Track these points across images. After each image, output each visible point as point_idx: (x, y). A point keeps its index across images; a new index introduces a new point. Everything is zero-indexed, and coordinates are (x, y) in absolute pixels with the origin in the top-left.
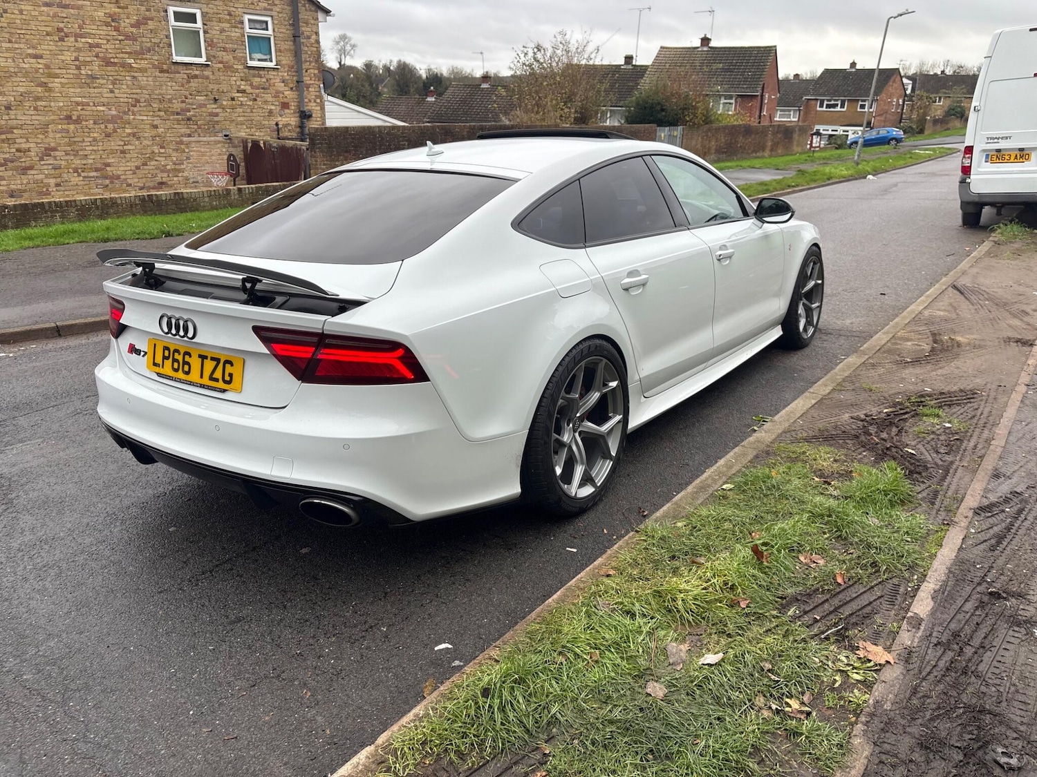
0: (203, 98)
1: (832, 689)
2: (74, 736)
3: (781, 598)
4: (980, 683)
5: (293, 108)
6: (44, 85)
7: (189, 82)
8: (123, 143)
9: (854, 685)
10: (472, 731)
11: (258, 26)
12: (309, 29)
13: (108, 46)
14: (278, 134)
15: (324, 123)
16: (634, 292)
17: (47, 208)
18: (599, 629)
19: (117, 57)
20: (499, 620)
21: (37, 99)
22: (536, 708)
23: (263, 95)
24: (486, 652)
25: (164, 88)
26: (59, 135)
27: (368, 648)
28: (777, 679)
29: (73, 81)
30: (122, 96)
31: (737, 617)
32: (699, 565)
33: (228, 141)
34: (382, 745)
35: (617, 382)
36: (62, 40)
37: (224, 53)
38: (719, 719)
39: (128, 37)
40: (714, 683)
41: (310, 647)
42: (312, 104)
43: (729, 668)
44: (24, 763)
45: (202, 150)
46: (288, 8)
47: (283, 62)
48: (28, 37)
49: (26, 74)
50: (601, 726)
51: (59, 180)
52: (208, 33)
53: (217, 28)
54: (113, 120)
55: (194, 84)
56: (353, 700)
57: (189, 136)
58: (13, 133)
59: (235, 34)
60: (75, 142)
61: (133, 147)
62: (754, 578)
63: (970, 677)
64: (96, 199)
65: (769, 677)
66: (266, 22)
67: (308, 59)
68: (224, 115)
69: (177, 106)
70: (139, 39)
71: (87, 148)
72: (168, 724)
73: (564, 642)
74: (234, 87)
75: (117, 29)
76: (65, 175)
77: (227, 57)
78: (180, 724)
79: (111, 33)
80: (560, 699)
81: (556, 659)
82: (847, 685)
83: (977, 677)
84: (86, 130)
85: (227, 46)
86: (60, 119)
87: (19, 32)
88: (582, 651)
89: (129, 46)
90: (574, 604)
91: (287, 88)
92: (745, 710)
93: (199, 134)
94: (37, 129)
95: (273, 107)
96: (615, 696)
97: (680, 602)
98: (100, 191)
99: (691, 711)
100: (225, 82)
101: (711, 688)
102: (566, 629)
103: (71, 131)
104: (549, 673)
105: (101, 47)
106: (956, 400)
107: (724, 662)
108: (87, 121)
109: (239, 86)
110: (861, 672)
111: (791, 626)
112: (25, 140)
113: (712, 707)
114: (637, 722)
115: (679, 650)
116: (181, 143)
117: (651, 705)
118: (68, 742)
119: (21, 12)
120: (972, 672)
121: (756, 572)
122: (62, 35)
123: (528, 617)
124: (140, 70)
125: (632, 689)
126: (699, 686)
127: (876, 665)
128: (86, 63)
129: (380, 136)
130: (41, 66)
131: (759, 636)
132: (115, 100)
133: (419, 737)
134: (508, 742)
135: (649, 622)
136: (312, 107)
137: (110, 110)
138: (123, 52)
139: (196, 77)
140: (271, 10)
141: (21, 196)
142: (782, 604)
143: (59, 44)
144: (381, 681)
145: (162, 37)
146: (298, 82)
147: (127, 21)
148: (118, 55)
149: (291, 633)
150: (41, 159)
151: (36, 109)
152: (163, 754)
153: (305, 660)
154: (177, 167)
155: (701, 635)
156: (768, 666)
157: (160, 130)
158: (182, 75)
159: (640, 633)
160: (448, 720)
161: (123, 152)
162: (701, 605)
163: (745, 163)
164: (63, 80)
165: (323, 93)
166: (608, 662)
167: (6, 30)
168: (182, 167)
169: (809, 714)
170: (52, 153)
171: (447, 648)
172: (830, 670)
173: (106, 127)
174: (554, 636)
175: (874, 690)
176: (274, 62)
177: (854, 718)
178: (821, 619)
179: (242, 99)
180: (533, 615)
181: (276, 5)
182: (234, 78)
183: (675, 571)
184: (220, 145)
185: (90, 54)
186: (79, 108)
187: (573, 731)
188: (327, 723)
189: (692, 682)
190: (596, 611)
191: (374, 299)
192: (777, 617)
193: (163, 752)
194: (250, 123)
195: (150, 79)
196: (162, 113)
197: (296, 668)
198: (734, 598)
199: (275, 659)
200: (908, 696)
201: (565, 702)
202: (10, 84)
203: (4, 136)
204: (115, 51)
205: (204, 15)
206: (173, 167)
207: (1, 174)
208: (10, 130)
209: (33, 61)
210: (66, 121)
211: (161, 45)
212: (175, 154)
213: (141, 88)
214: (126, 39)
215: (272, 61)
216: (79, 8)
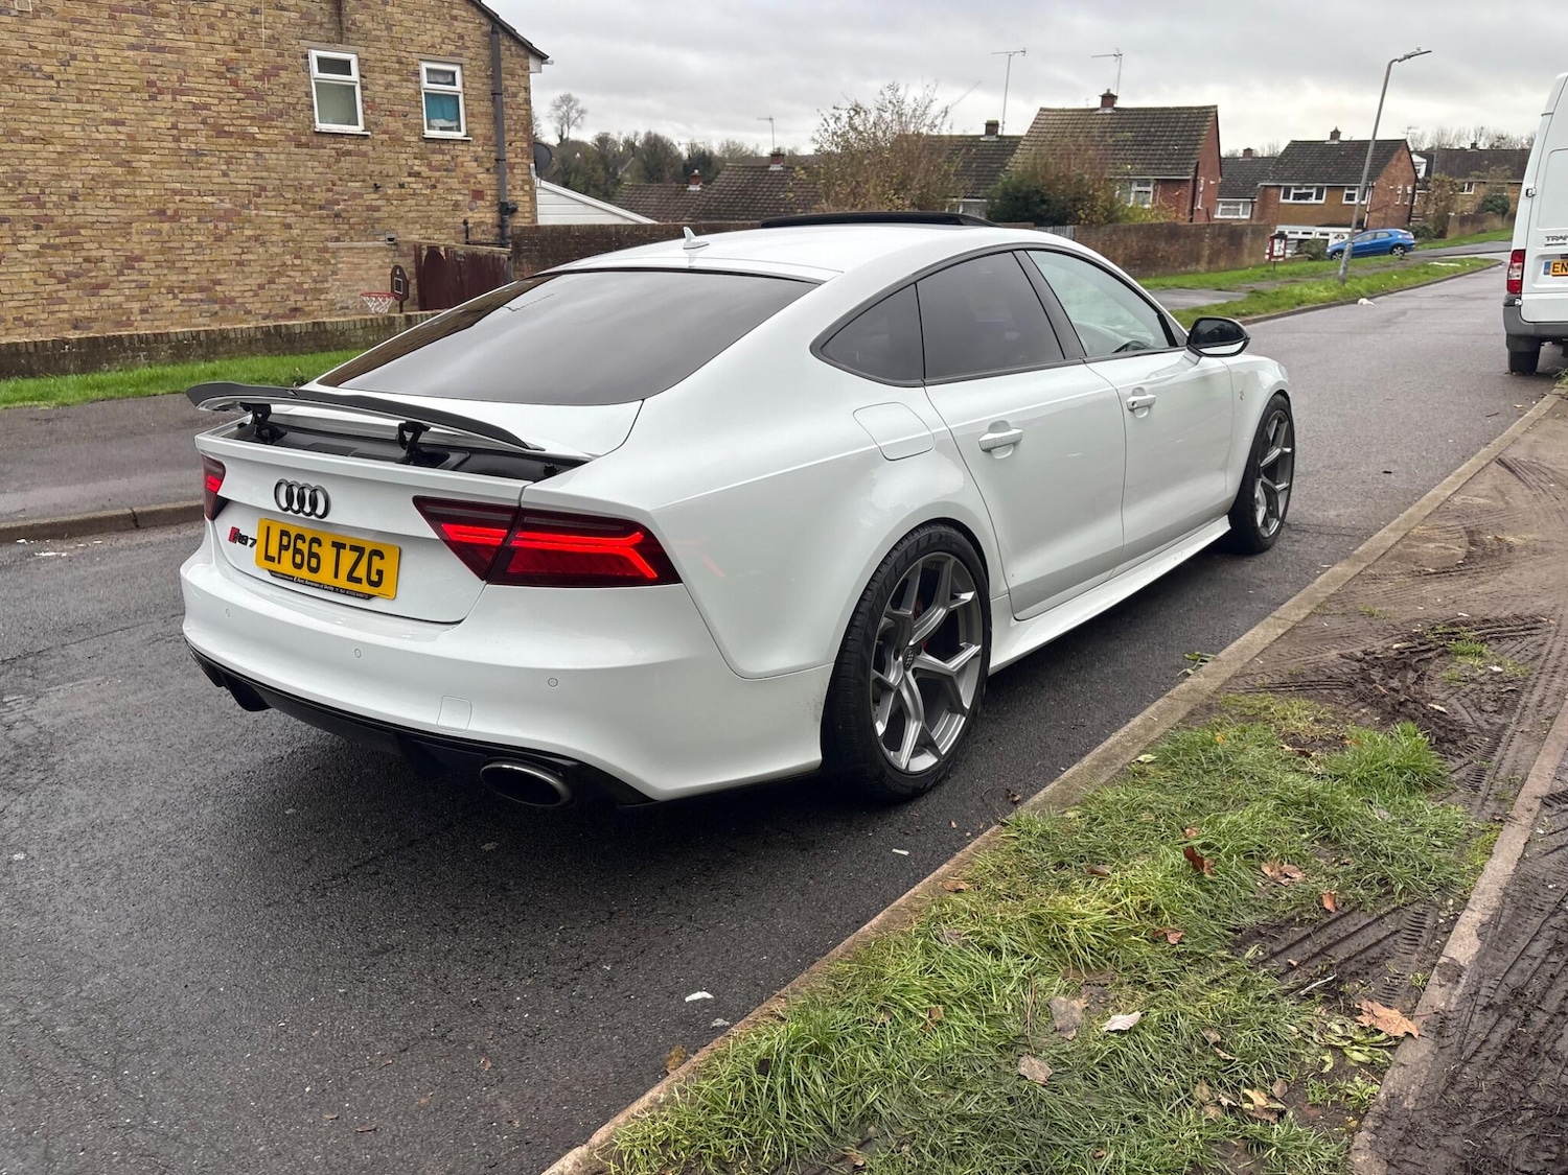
0: (358, 184)
1: (1320, 1076)
2: (128, 1121)
3: (1234, 930)
4: (1559, 1070)
5: (489, 198)
6: (125, 164)
7: (339, 161)
8: (240, 251)
9: (1354, 1070)
10: (741, 1127)
11: (440, 79)
12: (514, 83)
13: (221, 108)
14: (467, 237)
15: (535, 220)
16: (1000, 455)
17: (127, 345)
18: (943, 973)
19: (233, 125)
20: (786, 957)
21: (116, 184)
22: (843, 1094)
23: (446, 180)
24: (764, 1006)
25: (302, 169)
26: (147, 238)
27: (582, 996)
28: (1229, 1057)
29: (169, 159)
30: (240, 181)
31: (1164, 958)
32: (1102, 877)
33: (394, 248)
34: (599, 1146)
35: (972, 593)
36: (153, 98)
37: (390, 119)
38: (1136, 1118)
39: (249, 95)
40: (1128, 1061)
41: (493, 993)
42: (517, 193)
43: (1151, 1038)
44: (50, 1160)
45: (356, 261)
46: (487, 52)
47: (476, 131)
48: (105, 94)
49: (100, 148)
50: (946, 1125)
51: (145, 304)
52: (367, 89)
53: (381, 82)
54: (226, 216)
55: (346, 163)
56: (556, 1077)
57: (337, 240)
58: (79, 234)
59: (407, 90)
60: (169, 248)
61: (256, 257)
62: (1189, 898)
63: (1544, 1059)
64: (199, 331)
65: (1216, 1054)
66: (453, 74)
67: (513, 127)
68: (388, 209)
69: (320, 196)
70: (267, 98)
71: (188, 258)
72: (271, 1106)
73: (888, 992)
74: (404, 168)
75: (234, 83)
76: (155, 297)
77: (395, 125)
78: (290, 1107)
79: (224, 89)
80: (881, 1080)
81: (875, 1018)
82: (1344, 1069)
83: (1554, 1060)
84: (187, 231)
85: (395, 108)
86: (149, 215)
87: (92, 87)
88: (916, 1006)
89: (251, 107)
90: (903, 933)
91: (481, 170)
92: (1178, 1106)
93: (351, 238)
94: (116, 229)
95: (460, 198)
96: (968, 1077)
97: (1072, 934)
98: (206, 321)
99: (1091, 1104)
100: (391, 161)
101: (1122, 1068)
102: (890, 972)
103: (164, 232)
104: (864, 1039)
105: (210, 110)
106: (1509, 631)
107: (1143, 1028)
108: (188, 217)
109: (411, 167)
110: (1366, 1049)
111: (1251, 975)
112: (96, 245)
113: (1124, 1099)
114: (1004, 1119)
115: (1070, 1008)
116: (325, 250)
117: (1027, 1093)
118: (118, 1130)
119: (96, 58)
120: (1546, 1053)
121: (1192, 889)
122: (154, 91)
123: (832, 953)
124: (267, 143)
125: (995, 1067)
126: (1104, 1065)
127: (1390, 1039)
128: (188, 133)
130: (122, 137)
131: (1199, 990)
132: (229, 187)
133: (658, 1134)
134: (798, 1145)
135: (1022, 964)
136: (518, 196)
137: (222, 201)
138: (242, 117)
139: (348, 153)
140: (461, 55)
141: (91, 328)
142: (1235, 941)
143: (150, 104)
144: (601, 1048)
145: (300, 94)
146: (497, 160)
147: (249, 71)
148: (235, 122)
149: (464, 971)
150: (120, 273)
151: (113, 199)
152: (263, 1152)
153: (484, 1013)
154: (318, 286)
155: (1106, 985)
156: (1214, 1037)
157: (295, 232)
158: (327, 153)
159: (1009, 979)
160: (704, 1108)
161: (240, 263)
162: (1106, 938)
163: (1169, 281)
164: (154, 157)
165: (534, 175)
166: (958, 1023)
167: (74, 85)
168: (326, 285)
169: (1281, 1114)
170: (136, 264)
171: (705, 999)
172: (1315, 1045)
173: (216, 227)
174: (872, 983)
175: (1387, 1077)
176: (463, 132)
177: (1356, 1122)
178: (1299, 965)
179: (415, 186)
180: (840, 949)
181: (468, 48)
182: (405, 156)
183: (1064, 886)
184: (381, 253)
185: (194, 119)
186: (177, 198)
187: (901, 1131)
188: (515, 1111)
189: (1092, 1058)
190: (939, 944)
191: (598, 457)
192: (1228, 960)
193: (261, 1149)
194: (426, 221)
195: (282, 157)
196: (298, 207)
197: (471, 1024)
198: (1158, 928)
199: (438, 1010)
200: (1441, 1087)
201: (888, 1085)
202: (77, 163)
203: (66, 240)
204: (231, 115)
205: (361, 62)
206: (312, 286)
207: (60, 294)
208: (76, 230)
209: (112, 129)
210: (158, 218)
211: (299, 107)
212: (315, 267)
213: (268, 169)
214: (247, 98)
215: (460, 130)
216: (180, 51)
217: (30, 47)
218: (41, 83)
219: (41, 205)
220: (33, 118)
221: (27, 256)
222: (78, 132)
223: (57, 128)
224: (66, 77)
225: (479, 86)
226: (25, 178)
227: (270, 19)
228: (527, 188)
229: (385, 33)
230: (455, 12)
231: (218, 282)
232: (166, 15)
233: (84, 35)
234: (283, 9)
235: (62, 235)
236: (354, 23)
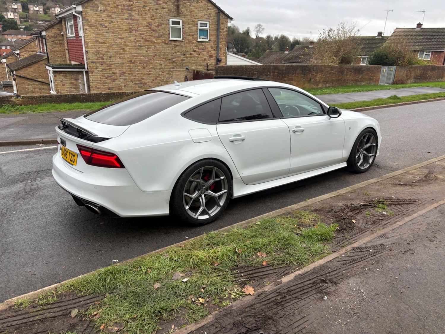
0: (179, 54)
1: (221, 299)
3: (236, 266)
5: (214, 57)
6: (123, 49)
7: (175, 48)
8: (149, 71)
9: (229, 299)
11: (203, 25)
12: (224, 26)
13: (147, 35)
14: (207, 68)
15: (226, 64)
18: (157, 263)
21: (121, 54)
23: (203, 52)
25: (166, 50)
26: (127, 68)
27: (93, 257)
28: (203, 291)
29: (133, 47)
30: (150, 53)
31: (210, 268)
33: (188, 70)
34: (62, 284)
35: (225, 177)
36: (131, 32)
37: (189, 36)
38: (169, 299)
42: (222, 56)
43: (189, 284)
45: (177, 74)
46: (216, 18)
47: (212, 39)
48: (119, 31)
49: (117, 45)
50: (129, 292)
51: (125, 84)
52: (184, 29)
54: (146, 62)
55: (177, 48)
57: (173, 68)
58: (111, 66)
59: (194, 29)
60: (132, 70)
61: (152, 72)
62: (229, 256)
66: (207, 24)
67: (222, 38)
68: (187, 60)
69: (170, 57)
70: (158, 32)
71: (136, 73)
74: (192, 49)
75: (150, 28)
76: (128, 82)
77: (190, 38)
79: (148, 30)
80: (123, 281)
81: (133, 269)
82: (227, 299)
84: (137, 66)
85: (191, 33)
86: (128, 62)
87: (116, 29)
88: (144, 268)
89: (154, 34)
91: (212, 50)
92: (182, 298)
93: (177, 68)
94: (120, 65)
95: (206, 57)
96: (142, 284)
97: (192, 259)
98: (140, 88)
99: (162, 294)
100: (188, 47)
101: (176, 289)
102: (145, 261)
103: (131, 66)
105: (144, 35)
106: (403, 203)
108: (137, 62)
109: (194, 49)
110: (237, 295)
114: (141, 294)
116: (170, 71)
117: (150, 289)
119: (117, 22)
121: (231, 254)
124: (158, 43)
125: (150, 284)
127: (245, 294)
128: (138, 41)
129: (246, 70)
130: (122, 42)
131: (213, 277)
132: (147, 55)
135: (177, 264)
136: (222, 57)
137: (145, 58)
138: (152, 37)
139: (178, 46)
140: (209, 19)
141: (112, 90)
143: (130, 34)
145: (167, 30)
146: (217, 47)
147: (154, 25)
148: (150, 38)
149: (75, 248)
150: (120, 76)
151: (120, 58)
153: (72, 257)
154: (167, 80)
155: (193, 272)
156: (205, 286)
157: (163, 66)
158: (172, 46)
159: (170, 267)
161: (149, 74)
162: (200, 262)
164: (130, 47)
165: (227, 51)
166: (152, 274)
167: (112, 29)
168: (170, 80)
170: (124, 74)
173: (143, 65)
174: (140, 262)
175: (235, 302)
176: (208, 39)
178: (244, 276)
179: (194, 54)
181: (211, 17)
182: (192, 46)
184: (184, 72)
185: (140, 37)
186: (135, 58)
187: (121, 292)
190: (162, 257)
191: (113, 138)
192: (227, 272)
194: (196, 64)
195: (161, 47)
196: (164, 60)
202: (112, 48)
203: (108, 68)
204: (149, 36)
205: (183, 22)
206: (166, 80)
207: (106, 81)
208: (111, 65)
209: (120, 40)
210: (130, 63)
211: (166, 34)
212: (167, 75)
213: (157, 50)
214: (153, 32)
215: (207, 39)
216: (138, 20)
217: (102, 19)
218: (104, 28)
219: (103, 59)
220: (102, 37)
221: (99, 72)
222: (112, 41)
223: (107, 40)
224: (110, 27)
225: (214, 27)
226: (99, 52)
227: (160, 11)
228: (225, 54)
229: (190, 14)
230: (208, 7)
231: (143, 79)
232: (135, 11)
233: (115, 16)
234: (164, 8)
235: (107, 67)
236: (182, 11)
